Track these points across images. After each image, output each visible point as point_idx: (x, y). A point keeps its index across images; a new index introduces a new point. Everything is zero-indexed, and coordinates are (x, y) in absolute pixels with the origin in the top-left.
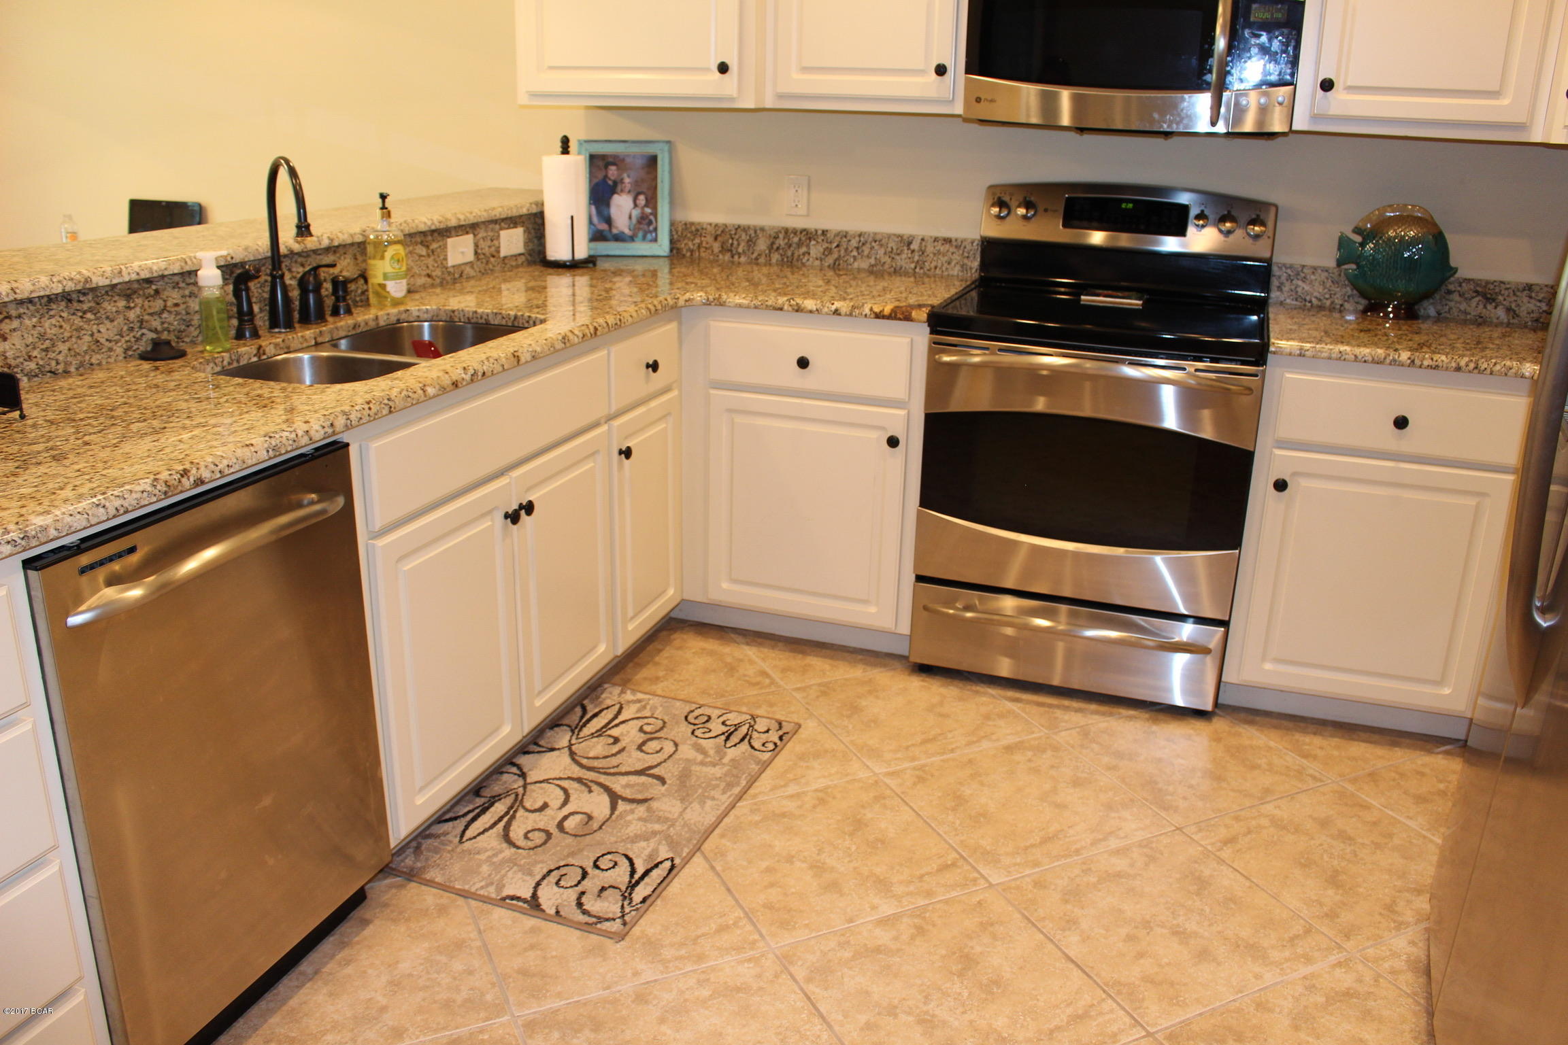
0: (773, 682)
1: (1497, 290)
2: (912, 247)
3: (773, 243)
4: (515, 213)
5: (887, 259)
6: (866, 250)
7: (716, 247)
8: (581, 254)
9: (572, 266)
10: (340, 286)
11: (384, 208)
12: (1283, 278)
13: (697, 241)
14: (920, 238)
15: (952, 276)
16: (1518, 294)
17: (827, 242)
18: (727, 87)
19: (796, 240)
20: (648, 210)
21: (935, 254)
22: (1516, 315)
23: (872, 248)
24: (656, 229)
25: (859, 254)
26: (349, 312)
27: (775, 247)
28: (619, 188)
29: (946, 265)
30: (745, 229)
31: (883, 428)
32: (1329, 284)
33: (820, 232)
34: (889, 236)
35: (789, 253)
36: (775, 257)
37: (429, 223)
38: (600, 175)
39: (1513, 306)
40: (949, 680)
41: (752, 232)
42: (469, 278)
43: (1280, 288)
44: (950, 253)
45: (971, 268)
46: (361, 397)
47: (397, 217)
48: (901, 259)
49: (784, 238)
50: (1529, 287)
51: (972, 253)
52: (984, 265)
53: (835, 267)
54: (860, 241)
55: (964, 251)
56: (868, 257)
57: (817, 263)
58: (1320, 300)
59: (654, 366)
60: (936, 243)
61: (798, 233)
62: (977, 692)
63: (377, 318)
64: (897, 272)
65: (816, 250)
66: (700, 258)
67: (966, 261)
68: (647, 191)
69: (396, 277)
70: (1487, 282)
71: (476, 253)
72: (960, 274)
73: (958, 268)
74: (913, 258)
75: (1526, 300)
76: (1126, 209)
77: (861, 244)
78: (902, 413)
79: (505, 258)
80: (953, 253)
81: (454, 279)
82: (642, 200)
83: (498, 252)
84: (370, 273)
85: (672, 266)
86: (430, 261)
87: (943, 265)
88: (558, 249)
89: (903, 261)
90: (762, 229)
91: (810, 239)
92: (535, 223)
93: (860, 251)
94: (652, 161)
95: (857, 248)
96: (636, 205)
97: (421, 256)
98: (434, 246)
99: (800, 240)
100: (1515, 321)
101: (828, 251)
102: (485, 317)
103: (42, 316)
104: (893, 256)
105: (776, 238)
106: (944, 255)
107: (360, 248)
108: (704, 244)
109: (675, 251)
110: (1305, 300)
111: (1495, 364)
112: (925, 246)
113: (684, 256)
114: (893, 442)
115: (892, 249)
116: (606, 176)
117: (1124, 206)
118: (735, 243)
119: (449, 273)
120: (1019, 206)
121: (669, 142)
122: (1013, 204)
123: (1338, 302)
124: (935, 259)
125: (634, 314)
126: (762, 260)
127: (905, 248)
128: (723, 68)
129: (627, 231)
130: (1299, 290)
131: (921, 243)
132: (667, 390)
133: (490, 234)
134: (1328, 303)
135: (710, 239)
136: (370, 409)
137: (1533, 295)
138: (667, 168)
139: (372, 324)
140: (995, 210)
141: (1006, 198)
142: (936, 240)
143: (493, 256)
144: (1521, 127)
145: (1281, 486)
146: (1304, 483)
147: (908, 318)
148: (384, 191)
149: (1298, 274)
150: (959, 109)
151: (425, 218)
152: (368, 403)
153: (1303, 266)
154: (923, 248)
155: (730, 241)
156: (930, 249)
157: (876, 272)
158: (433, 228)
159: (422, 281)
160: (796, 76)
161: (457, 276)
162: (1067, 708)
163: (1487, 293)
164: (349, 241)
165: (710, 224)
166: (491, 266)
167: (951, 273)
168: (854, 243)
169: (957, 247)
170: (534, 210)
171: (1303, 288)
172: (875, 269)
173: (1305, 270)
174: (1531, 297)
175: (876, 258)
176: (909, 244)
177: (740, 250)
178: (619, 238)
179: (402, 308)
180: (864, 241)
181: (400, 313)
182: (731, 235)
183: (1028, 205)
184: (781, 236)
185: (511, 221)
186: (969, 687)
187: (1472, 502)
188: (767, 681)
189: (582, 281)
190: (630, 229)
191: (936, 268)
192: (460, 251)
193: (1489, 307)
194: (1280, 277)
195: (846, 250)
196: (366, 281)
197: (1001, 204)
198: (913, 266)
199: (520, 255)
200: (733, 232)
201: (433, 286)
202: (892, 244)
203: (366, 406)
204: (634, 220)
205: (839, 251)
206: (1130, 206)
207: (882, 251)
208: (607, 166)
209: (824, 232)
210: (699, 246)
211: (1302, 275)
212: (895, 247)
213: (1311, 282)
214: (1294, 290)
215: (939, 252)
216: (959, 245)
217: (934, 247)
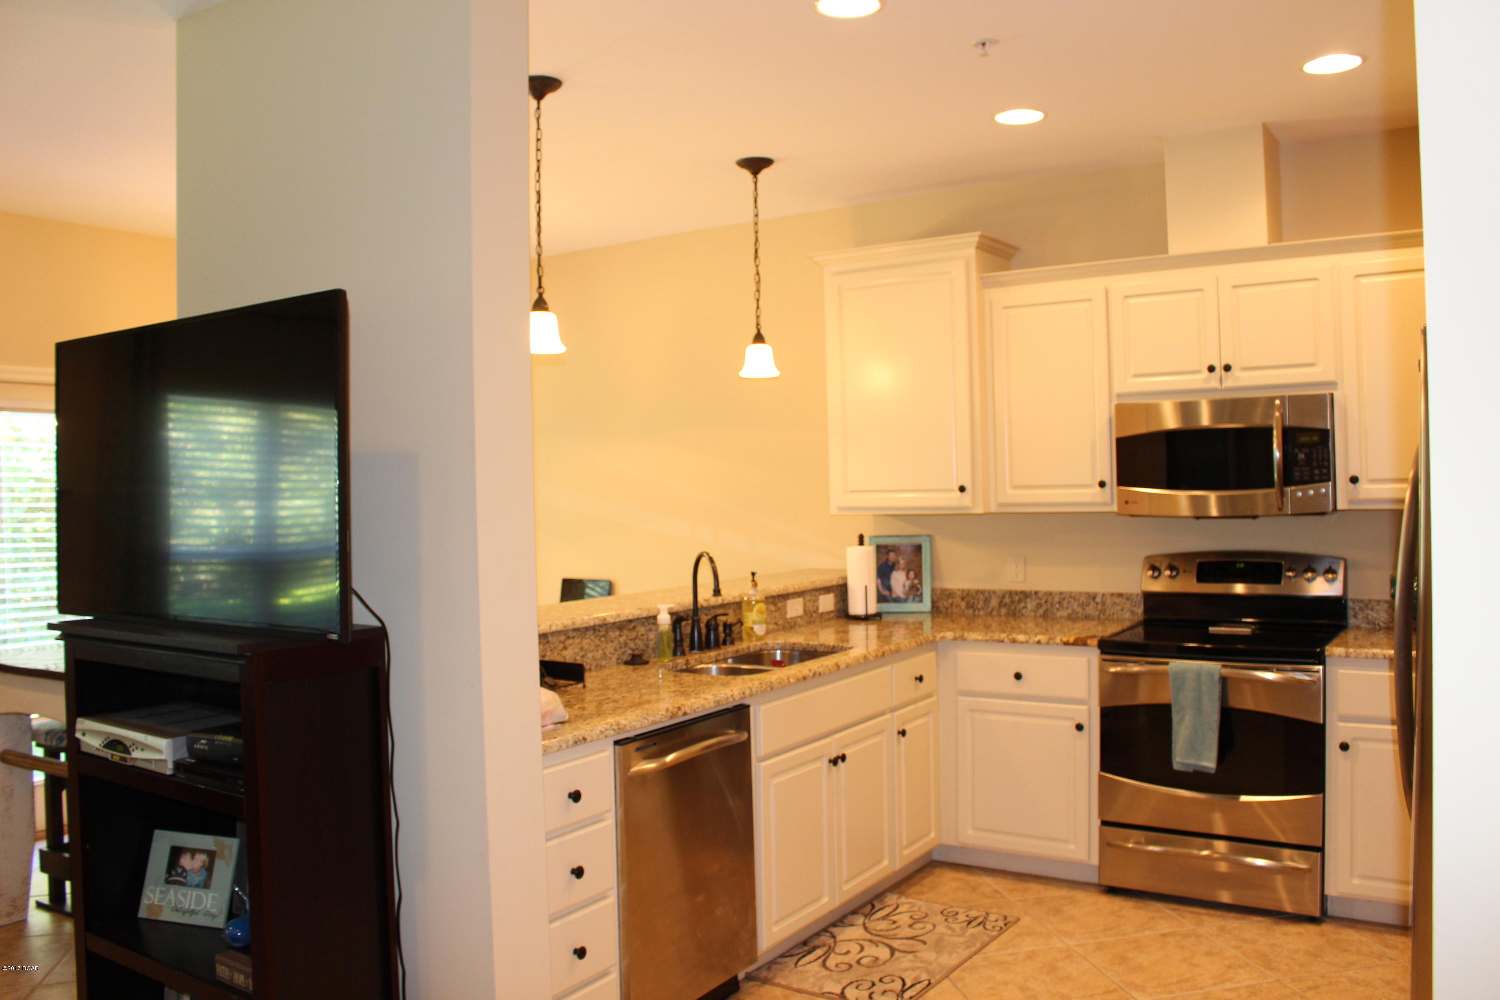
2: (1097, 600)
3: (1001, 602)
4: (829, 584)
5: (1080, 610)
6: (1065, 604)
7: (963, 605)
8: (873, 610)
9: (866, 619)
10: (728, 627)
11: (754, 581)
12: (1357, 609)
13: (950, 601)
14: (1102, 594)
15: (1126, 619)
17: (1039, 599)
18: (965, 500)
19: (1017, 598)
20: (916, 582)
21: (1112, 605)
23: (1069, 603)
24: (922, 594)
26: (732, 643)
27: (1003, 604)
28: (897, 567)
29: (1120, 612)
30: (983, 592)
31: (1073, 719)
33: (1033, 593)
34: (1081, 594)
35: (1013, 608)
36: (1004, 611)
37: (778, 590)
38: (884, 558)
40: (1130, 899)
41: (987, 594)
42: (800, 626)
43: (1355, 617)
44: (1123, 604)
45: (1138, 612)
47: (760, 588)
48: (1089, 609)
49: (1009, 598)
51: (1137, 603)
52: (1146, 611)
53: (1045, 616)
54: (1061, 598)
55: (1132, 602)
56: (1067, 608)
57: (1033, 614)
59: (920, 679)
60: (1113, 598)
61: (1019, 594)
63: (749, 648)
64: (1088, 618)
65: (1031, 605)
66: (952, 613)
67: (1134, 609)
68: (915, 569)
69: (760, 623)
71: (805, 611)
73: (1129, 612)
74: (1097, 607)
76: (1240, 569)
77: (1062, 600)
78: (1085, 708)
79: (822, 614)
80: (1125, 604)
81: (791, 626)
82: (912, 574)
83: (818, 609)
84: (745, 620)
85: (933, 617)
86: (777, 615)
87: (1118, 612)
88: (857, 607)
89: (1091, 610)
90: (994, 592)
91: (1027, 598)
92: (841, 591)
94: (918, 549)
95: (1059, 603)
96: (908, 578)
97: (772, 611)
98: (780, 605)
99: (1020, 599)
101: (1039, 606)
102: (814, 647)
103: (583, 638)
104: (1084, 607)
105: (1004, 597)
106: (1119, 605)
107: (738, 605)
108: (955, 603)
109: (935, 609)
110: (1375, 624)
112: (1106, 600)
113: (941, 612)
114: (1080, 728)
115: (1083, 602)
116: (888, 560)
117: (1238, 566)
118: (976, 602)
119: (789, 623)
120: (1166, 569)
121: (930, 536)
122: (1163, 568)
124: (1113, 608)
125: (908, 645)
126: (995, 613)
127: (1092, 602)
128: (962, 489)
129: (902, 596)
130: (1370, 617)
131: (1102, 598)
132: (929, 696)
133: (814, 598)
135: (959, 600)
136: (762, 687)
138: (929, 552)
139: (746, 651)
140: (1151, 573)
141: (1158, 565)
142: (1113, 595)
143: (815, 612)
145: (1345, 747)
146: (1363, 745)
147: (1085, 644)
148: (754, 571)
149: (1367, 606)
150: (1115, 508)
151: (776, 588)
153: (1370, 601)
154: (1104, 601)
155: (973, 601)
156: (1109, 602)
157: (1073, 618)
158: (780, 594)
159: (772, 627)
160: (1010, 492)
161: (793, 624)
162: (1212, 915)
164: (733, 601)
165: (959, 590)
166: (813, 619)
167: (1124, 617)
168: (1057, 599)
169: (1128, 599)
170: (841, 582)
171: (1372, 616)
172: (1070, 616)
173: (1373, 603)
175: (1072, 610)
176: (1094, 598)
177: (980, 606)
178: (897, 600)
179: (763, 642)
180: (1064, 598)
181: (762, 645)
182: (973, 597)
183: (1172, 568)
184: (1007, 596)
185: (827, 590)
188: (999, 896)
189: (873, 629)
190: (904, 594)
191: (1114, 614)
192: (795, 608)
194: (1353, 609)
195: (1052, 604)
196: (742, 624)
197: (1154, 568)
198: (1098, 613)
199: (832, 612)
200: (974, 595)
201: (778, 630)
202: (1083, 599)
204: (907, 588)
205: (1047, 605)
206: (1243, 566)
207: (1076, 605)
208: (888, 552)
209: (1036, 593)
210: (952, 605)
211: (1370, 607)
212: (1085, 601)
213: (1378, 611)
214: (1367, 617)
215: (1115, 603)
216: (1129, 597)
217: (1112, 600)
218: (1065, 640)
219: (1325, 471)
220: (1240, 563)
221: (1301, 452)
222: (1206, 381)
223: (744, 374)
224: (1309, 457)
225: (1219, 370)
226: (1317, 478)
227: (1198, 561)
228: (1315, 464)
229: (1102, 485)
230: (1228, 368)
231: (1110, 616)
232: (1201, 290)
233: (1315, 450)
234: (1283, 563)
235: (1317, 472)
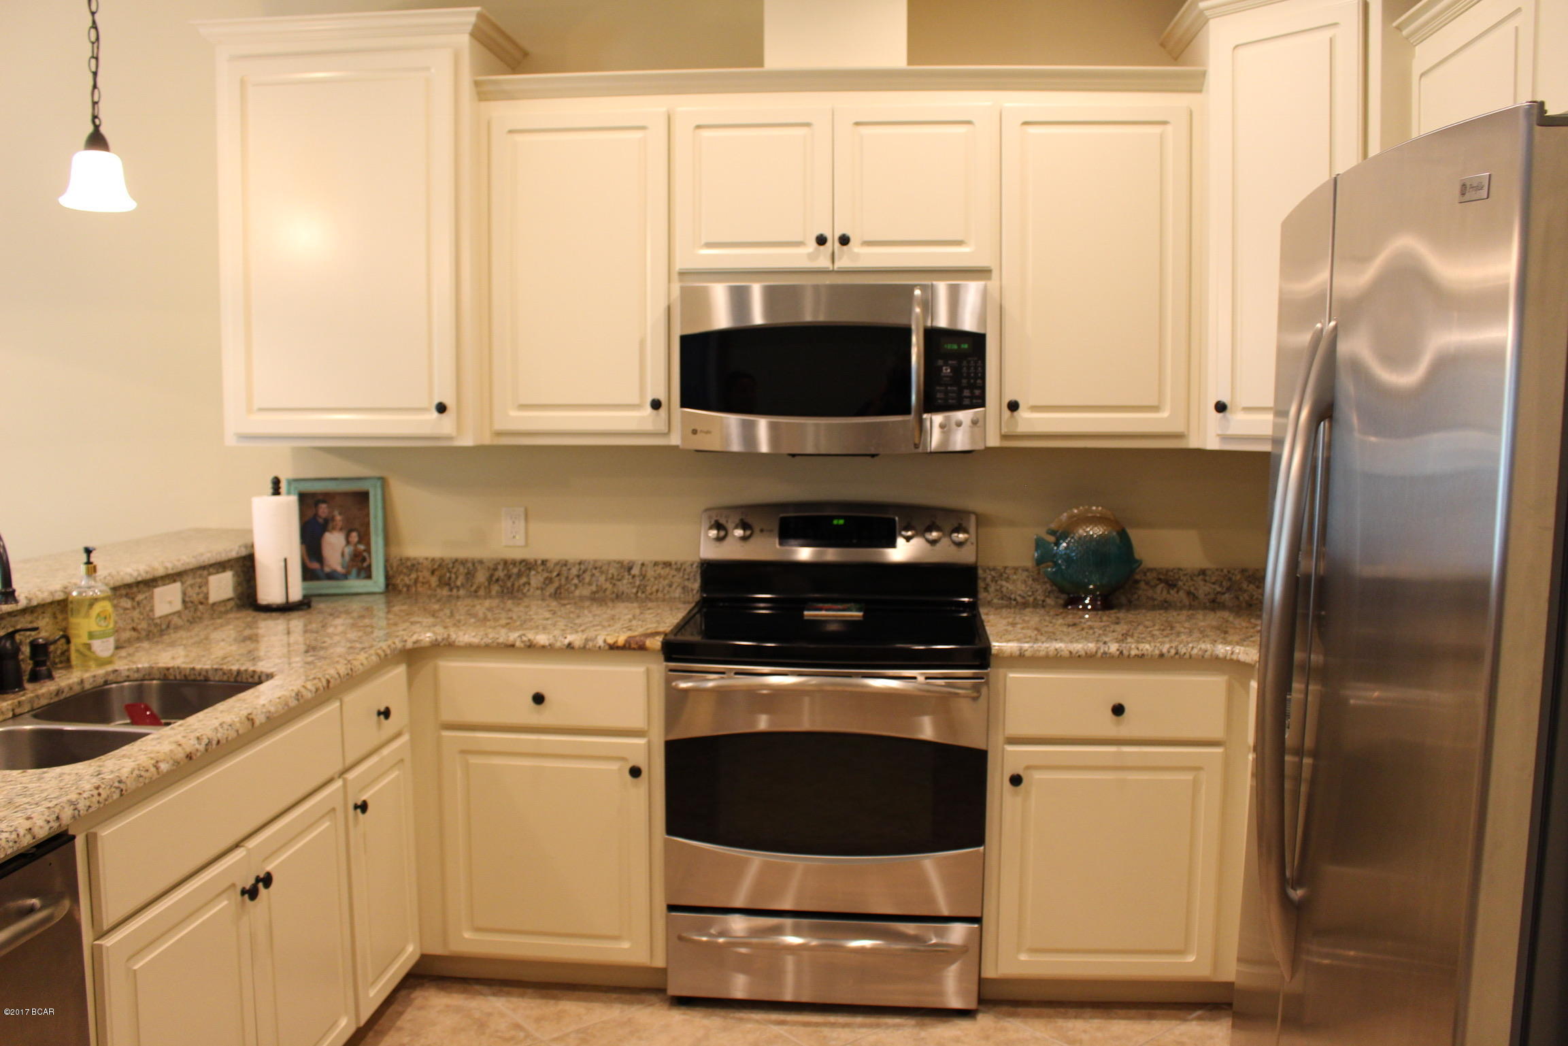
0: (528, 1036)
1: (1177, 576)
2: (633, 572)
3: (491, 576)
4: (224, 557)
5: (608, 586)
6: (587, 577)
7: (434, 581)
8: (296, 595)
9: (286, 608)
10: (39, 651)
11: (89, 563)
12: (989, 579)
13: (413, 576)
14: (640, 563)
15: (675, 598)
16: (1195, 578)
17: (547, 572)
18: (445, 426)
19: (515, 570)
20: (362, 547)
21: (656, 578)
22: (1195, 597)
23: (593, 575)
24: (369, 567)
25: (580, 581)
26: (50, 677)
27: (494, 579)
28: (330, 526)
29: (667, 588)
30: (463, 562)
31: (623, 759)
32: (1030, 582)
33: (539, 562)
34: (609, 563)
35: (509, 584)
36: (495, 588)
37: (135, 574)
38: (310, 514)
39: (1192, 589)
40: (710, 1010)
41: (470, 565)
42: (177, 628)
43: (986, 589)
44: (670, 576)
45: (692, 590)
46: (88, 781)
47: (101, 572)
48: (623, 585)
49: (503, 570)
50: (1203, 572)
51: (692, 574)
52: (704, 587)
53: (557, 595)
54: (580, 569)
55: (684, 574)
56: (590, 584)
57: (539, 592)
58: (1023, 597)
59: (386, 713)
60: (656, 568)
61: (517, 564)
62: (741, 1019)
63: (82, 682)
64: (619, 597)
65: (536, 579)
66: (417, 593)
67: (686, 583)
68: (359, 528)
69: (103, 635)
70: (1168, 571)
71: (184, 602)
72: (682, 596)
73: (679, 590)
74: (635, 583)
75: (1202, 583)
76: (838, 526)
77: (581, 572)
78: (642, 741)
79: (214, 604)
80: (673, 576)
81: (159, 630)
82: (354, 537)
83: (206, 598)
84: (72, 632)
85: (389, 604)
86: (136, 614)
87: (664, 588)
88: (270, 590)
89: (624, 586)
90: (481, 562)
91: (530, 569)
92: (245, 566)
93: (581, 578)
94: (362, 498)
95: (578, 576)
96: (348, 542)
97: (126, 609)
98: (140, 597)
99: (520, 570)
100: (1195, 603)
101: (549, 580)
102: (204, 673)
104: (614, 581)
105: (495, 569)
106: (665, 578)
107: (62, 607)
108: (421, 579)
109: (390, 587)
110: (1010, 599)
111: (1193, 648)
112: (646, 571)
113: (400, 592)
114: (635, 772)
115: (613, 575)
116: (316, 515)
117: (835, 522)
118: (453, 576)
119: (156, 625)
120: (736, 527)
121: (383, 480)
122: (730, 526)
123: (1040, 598)
124: (656, 582)
125: (365, 662)
126: (482, 592)
127: (626, 574)
128: (441, 408)
129: (339, 569)
130: (1004, 590)
131: (641, 569)
132: (398, 735)
133: (199, 580)
134: (1031, 599)
135: (426, 574)
136: (99, 794)
137: (1207, 578)
138: (380, 505)
139: (77, 689)
140: (713, 533)
141: (723, 521)
142: (656, 564)
143: (201, 603)
144: (1182, 436)
145: (1016, 780)
146: (1037, 775)
147: (642, 648)
148: (90, 545)
149: (1001, 575)
150: (676, 441)
151: (131, 569)
152: (97, 788)
153: (1005, 568)
154: (644, 573)
155: (448, 575)
156: (650, 573)
157: (598, 598)
158: (140, 579)
159: (127, 635)
160: (514, 413)
161: (164, 627)
162: (833, 1025)
163: (1169, 580)
164: (49, 600)
165: (427, 559)
166: (199, 614)
167: (672, 595)
168: (574, 571)
169: (678, 570)
170: (244, 552)
171: (1007, 588)
172: (597, 596)
173: (1007, 571)
174: (1205, 581)
175: (597, 585)
176: (630, 569)
177: (459, 583)
178: (332, 576)
179: (110, 668)
180: (585, 570)
181: (107, 674)
182: (448, 569)
183: (744, 525)
184: (500, 567)
185: (221, 566)
186: (732, 1015)
187: (1189, 776)
189: (296, 622)
190: (343, 567)
191: (657, 591)
192: (167, 600)
193: (1172, 592)
194: (985, 579)
195: (567, 578)
196: (68, 641)
197: (718, 526)
198: (634, 590)
199: (229, 600)
200: (451, 566)
201: (139, 639)
202: (612, 571)
203: (95, 792)
204: (347, 558)
205: (560, 580)
206: (841, 522)
207: (602, 578)
208: (317, 504)
209: (544, 562)
210: (416, 581)
211: (1005, 575)
212: (616, 574)
213: (1014, 582)
214: (1000, 590)
215: (660, 576)
216: (679, 568)
217: (655, 571)
218: (611, 641)
219: (977, 392)
220: (839, 517)
221: (946, 364)
222: (811, 257)
223: (68, 201)
224: (956, 371)
225: (833, 243)
226: (967, 402)
227: (782, 515)
228: (964, 381)
229: (656, 405)
230: (844, 240)
231: (651, 594)
232: (808, 125)
233: (965, 363)
234: (897, 518)
235: (966, 393)
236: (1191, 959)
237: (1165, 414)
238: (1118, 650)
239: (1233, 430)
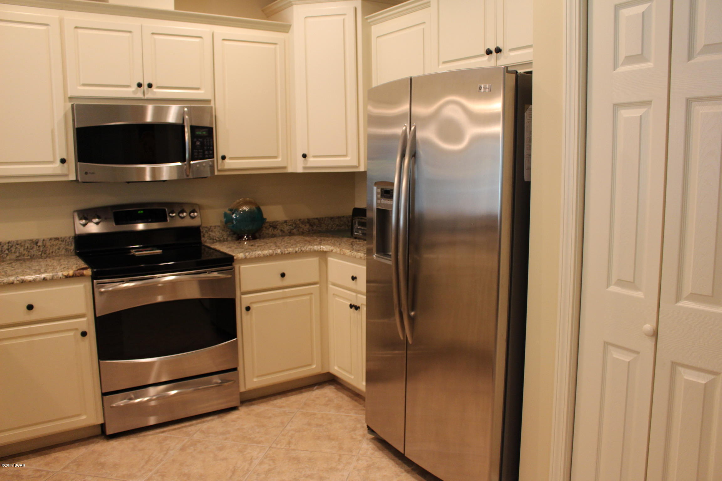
1: (276, 224)
2: (39, 244)
5: (26, 252)
6: (13, 249)
12: (204, 231)
14: (42, 239)
15: (62, 255)
16: (283, 224)
21: (51, 246)
22: (284, 232)
23: (16, 248)
25: (9, 252)
29: (57, 250)
32: (221, 231)
34: (25, 241)
39: (282, 229)
43: (204, 236)
44: (59, 245)
45: (70, 250)
48: (33, 251)
50: (286, 222)
51: (70, 243)
52: (77, 248)
54: (9, 246)
55: (66, 242)
56: (15, 253)
58: (219, 238)
60: (51, 241)
64: (32, 257)
67: (67, 247)
70: (273, 222)
72: (65, 253)
73: (64, 251)
74: (40, 249)
75: (285, 226)
76: (141, 214)
77: (9, 247)
80: (60, 244)
87: (56, 251)
89: (34, 251)
93: (10, 250)
95: (8, 249)
100: (284, 234)
104: (28, 250)
106: (56, 246)
110: (213, 239)
111: (306, 248)
112: (45, 243)
114: (84, 334)
115: (28, 247)
117: (139, 212)
120: (94, 217)
122: (91, 217)
123: (225, 238)
124: (51, 248)
127: (35, 246)
130: (211, 236)
131: (43, 242)
134: (222, 239)
137: (287, 224)
140: (82, 222)
141: (88, 215)
142: (51, 239)
144: (284, 168)
145: (248, 309)
146: (256, 305)
147: (82, 275)
149: (209, 230)
150: (72, 177)
153: (211, 226)
154: (44, 244)
156: (48, 244)
163: (274, 226)
167: (61, 253)
168: (6, 247)
169: (62, 241)
171: (212, 235)
172: (19, 258)
173: (212, 228)
174: (287, 225)
175: (19, 253)
176: (37, 243)
180: (11, 245)
183: (99, 217)
187: (308, 297)
191: (52, 252)
193: (275, 230)
194: (203, 232)
197: (85, 218)
198: (40, 253)
202: (27, 245)
206: (142, 212)
207: (22, 249)
211: (211, 230)
212: (29, 246)
213: (215, 232)
214: (209, 236)
215: (53, 245)
216: (63, 240)
217: (50, 243)
218: (66, 273)
219: (211, 152)
220: (140, 210)
221: (198, 140)
222: (134, 92)
224: (202, 143)
225: (145, 86)
226: (207, 156)
227: (114, 211)
228: (205, 148)
229: (63, 161)
230: (150, 86)
231: (49, 254)
232: (130, 32)
233: (205, 140)
234: (166, 210)
235: (206, 152)
236: (314, 366)
237: (279, 159)
238: (281, 252)
239: (309, 165)
